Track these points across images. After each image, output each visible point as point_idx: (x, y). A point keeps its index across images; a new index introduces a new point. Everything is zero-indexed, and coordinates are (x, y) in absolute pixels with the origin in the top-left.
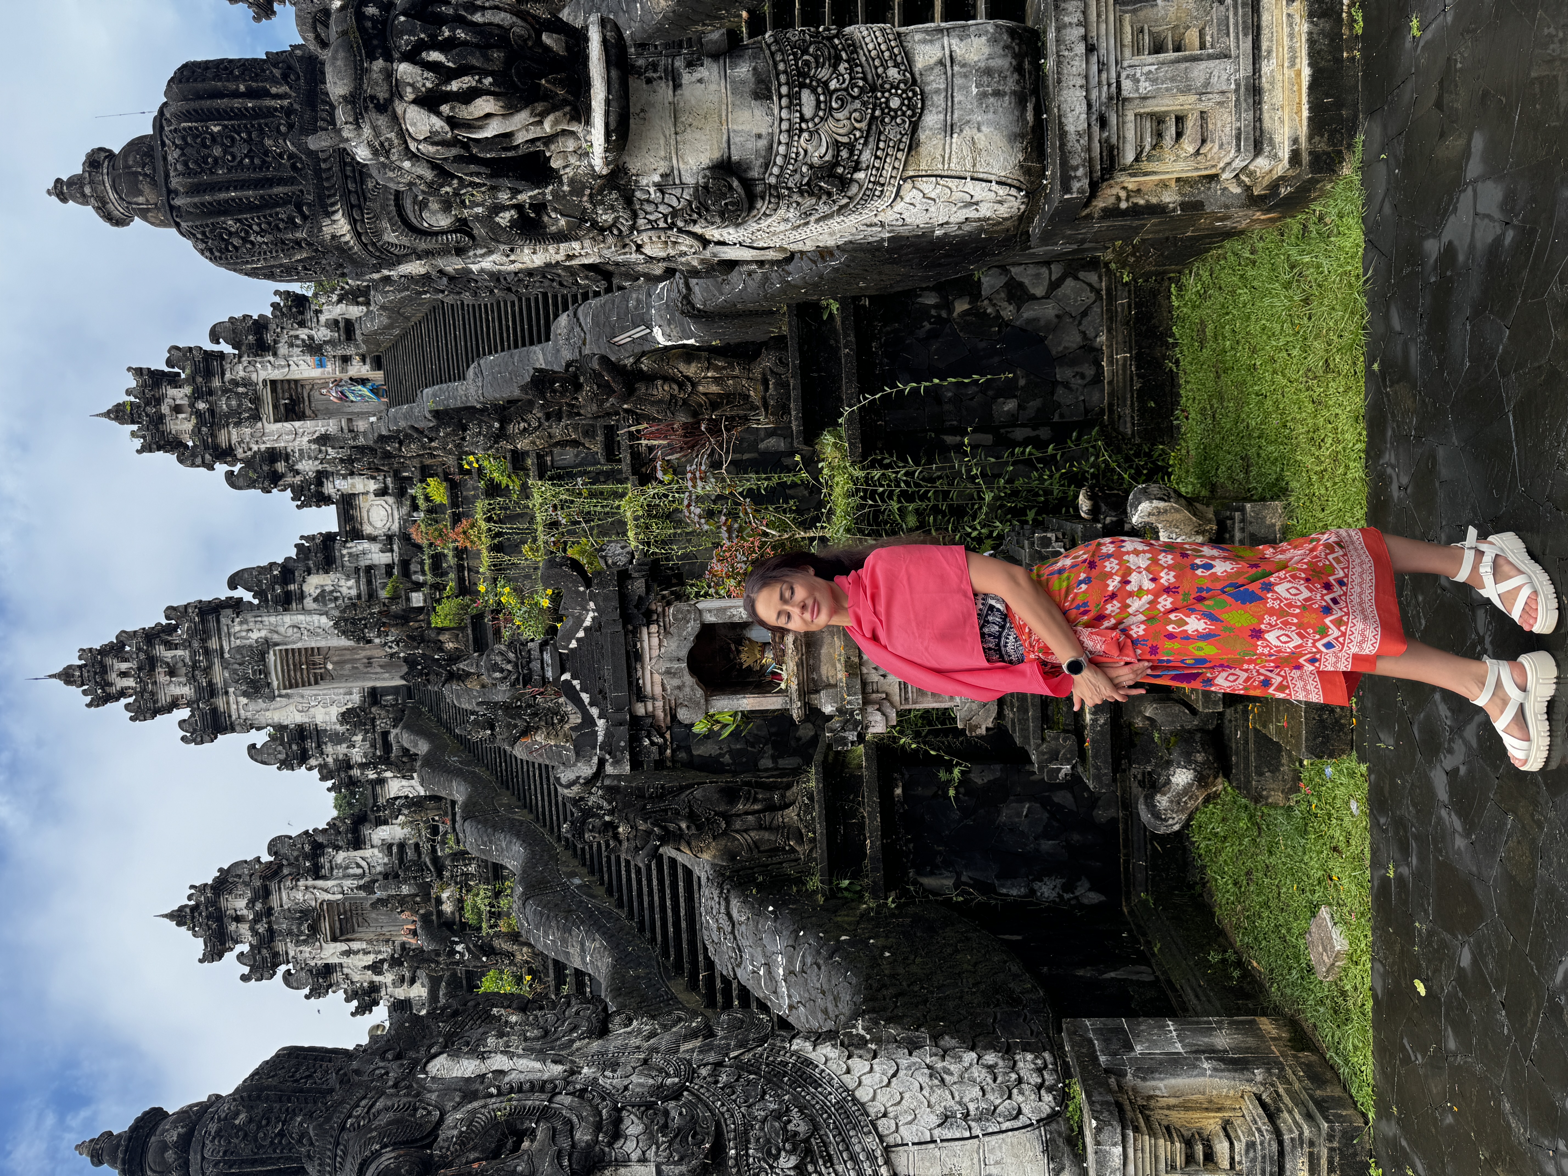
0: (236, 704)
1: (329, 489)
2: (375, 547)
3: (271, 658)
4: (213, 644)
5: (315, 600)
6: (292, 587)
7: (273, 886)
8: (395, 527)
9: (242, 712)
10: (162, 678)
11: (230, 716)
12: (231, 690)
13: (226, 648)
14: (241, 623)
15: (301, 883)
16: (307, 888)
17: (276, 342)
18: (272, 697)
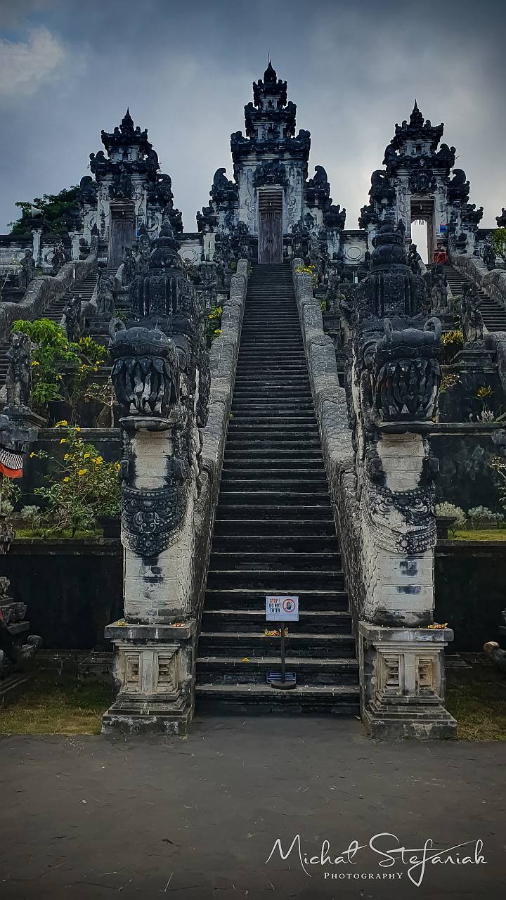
0: (252, 165)
1: (371, 227)
2: (336, 250)
3: (278, 187)
4: (287, 155)
5: (309, 214)
6: (316, 202)
7: (144, 176)
8: (347, 262)
9: (248, 168)
10: (267, 125)
11: (245, 161)
12: (260, 163)
13: (285, 162)
14: (298, 172)
15: (145, 192)
16: (143, 195)
17: (455, 206)
18: (255, 185)
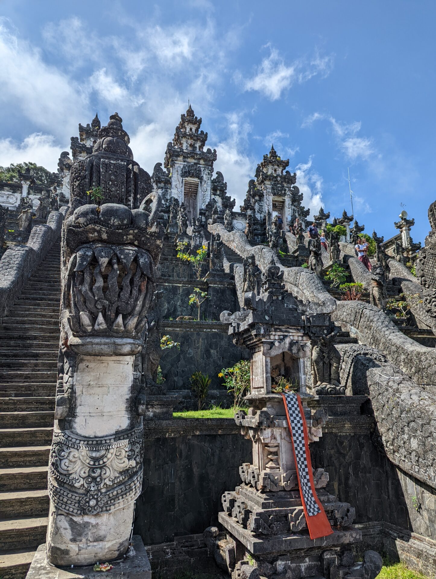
0: (180, 164)
3: (196, 180)
4: (202, 162)
5: (214, 199)
6: (218, 192)
9: (178, 165)
10: (190, 141)
11: (176, 160)
12: (186, 163)
13: (201, 166)
14: (208, 173)
17: (295, 206)
18: (182, 176)
